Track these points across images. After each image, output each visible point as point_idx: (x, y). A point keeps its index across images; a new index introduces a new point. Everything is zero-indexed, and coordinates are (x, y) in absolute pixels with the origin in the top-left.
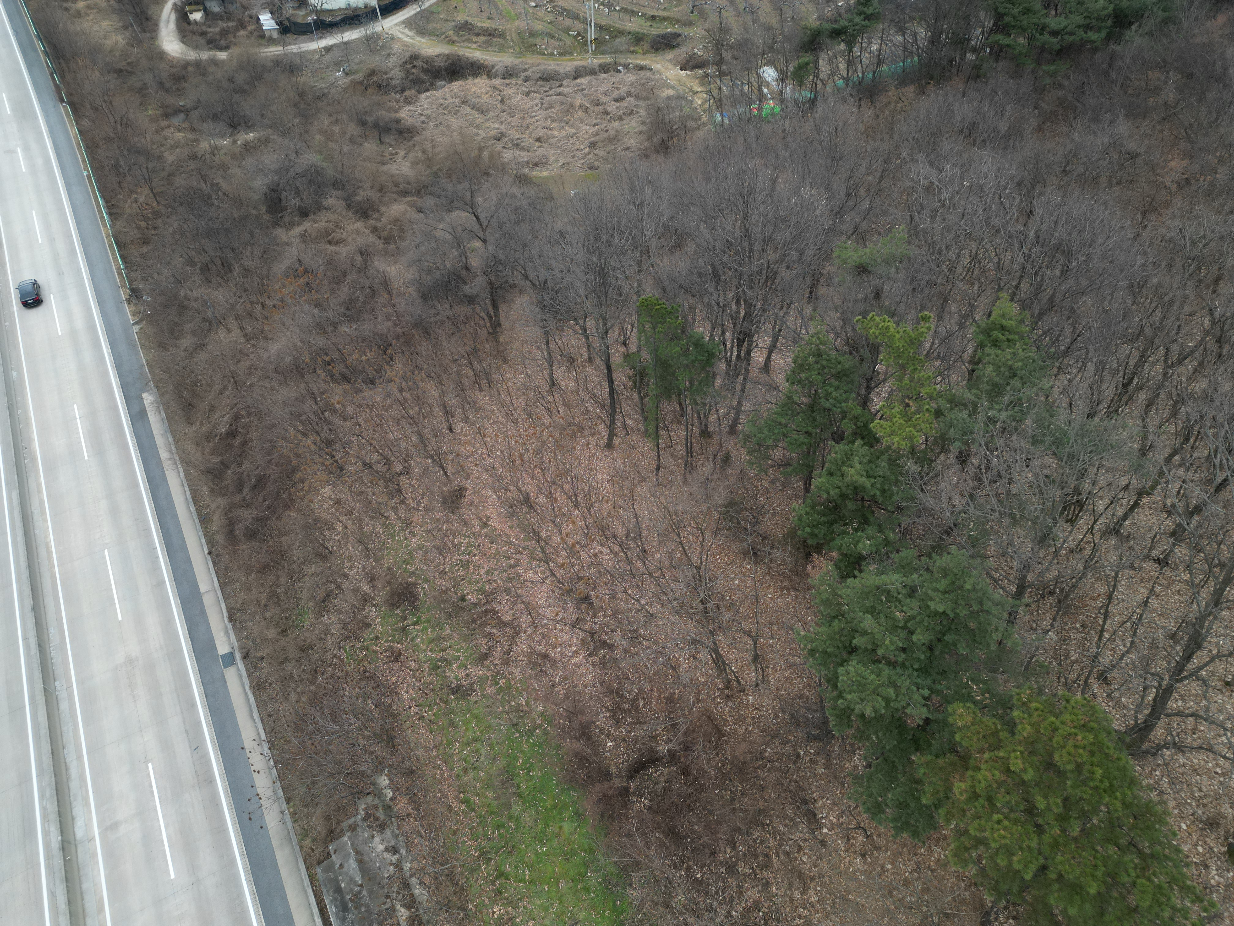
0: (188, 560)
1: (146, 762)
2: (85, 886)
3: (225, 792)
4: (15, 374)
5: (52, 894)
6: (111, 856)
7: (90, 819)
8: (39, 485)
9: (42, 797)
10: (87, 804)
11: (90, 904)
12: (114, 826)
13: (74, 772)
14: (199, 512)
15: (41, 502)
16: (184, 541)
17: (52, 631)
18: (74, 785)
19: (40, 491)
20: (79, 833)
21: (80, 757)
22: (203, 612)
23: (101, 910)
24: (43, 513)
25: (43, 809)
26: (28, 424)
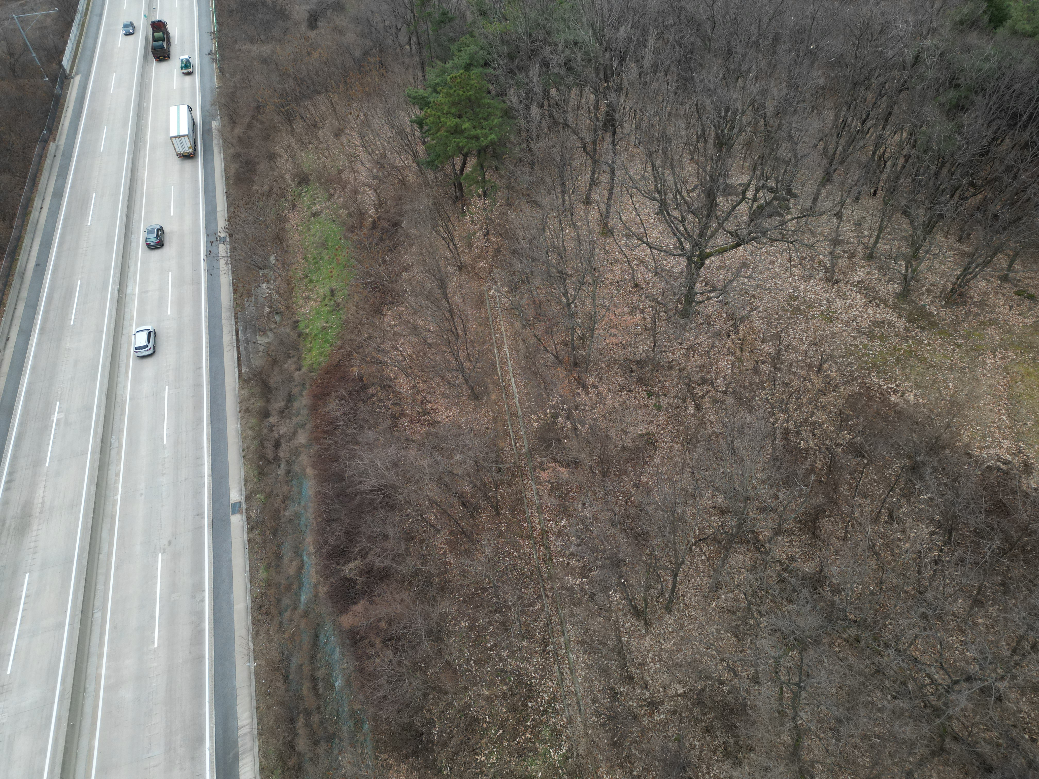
0: (215, 197)
1: (169, 271)
2: (126, 310)
3: (205, 288)
4: (145, 104)
5: (110, 311)
6: (142, 302)
7: (135, 287)
8: (145, 155)
9: (114, 276)
10: (135, 282)
11: (127, 316)
12: (147, 292)
13: (132, 269)
14: (226, 174)
15: (145, 162)
16: (215, 188)
17: (135, 215)
18: (131, 274)
19: (145, 157)
20: (129, 291)
21: (136, 265)
22: (216, 219)
23: (132, 319)
24: (144, 166)
25: (114, 280)
26: (146, 127)
